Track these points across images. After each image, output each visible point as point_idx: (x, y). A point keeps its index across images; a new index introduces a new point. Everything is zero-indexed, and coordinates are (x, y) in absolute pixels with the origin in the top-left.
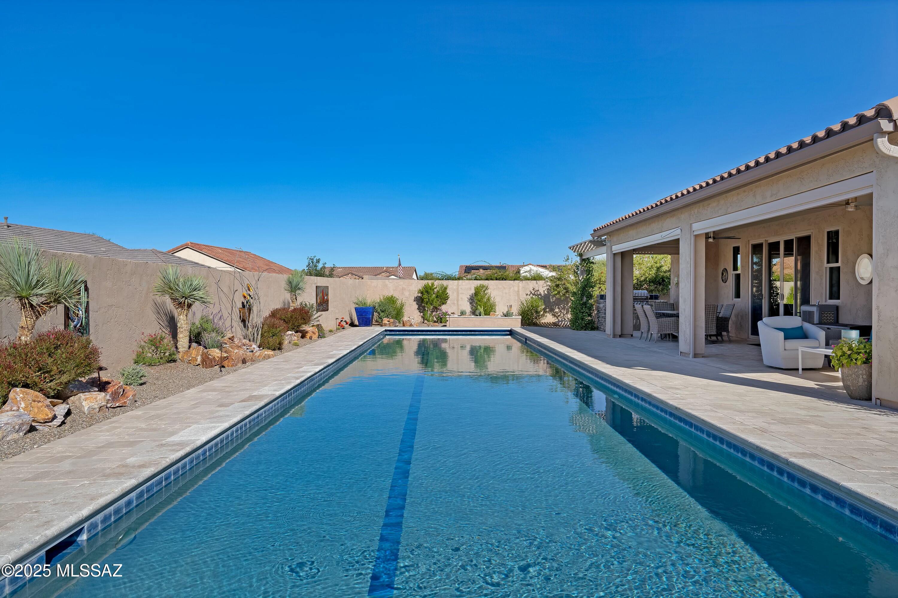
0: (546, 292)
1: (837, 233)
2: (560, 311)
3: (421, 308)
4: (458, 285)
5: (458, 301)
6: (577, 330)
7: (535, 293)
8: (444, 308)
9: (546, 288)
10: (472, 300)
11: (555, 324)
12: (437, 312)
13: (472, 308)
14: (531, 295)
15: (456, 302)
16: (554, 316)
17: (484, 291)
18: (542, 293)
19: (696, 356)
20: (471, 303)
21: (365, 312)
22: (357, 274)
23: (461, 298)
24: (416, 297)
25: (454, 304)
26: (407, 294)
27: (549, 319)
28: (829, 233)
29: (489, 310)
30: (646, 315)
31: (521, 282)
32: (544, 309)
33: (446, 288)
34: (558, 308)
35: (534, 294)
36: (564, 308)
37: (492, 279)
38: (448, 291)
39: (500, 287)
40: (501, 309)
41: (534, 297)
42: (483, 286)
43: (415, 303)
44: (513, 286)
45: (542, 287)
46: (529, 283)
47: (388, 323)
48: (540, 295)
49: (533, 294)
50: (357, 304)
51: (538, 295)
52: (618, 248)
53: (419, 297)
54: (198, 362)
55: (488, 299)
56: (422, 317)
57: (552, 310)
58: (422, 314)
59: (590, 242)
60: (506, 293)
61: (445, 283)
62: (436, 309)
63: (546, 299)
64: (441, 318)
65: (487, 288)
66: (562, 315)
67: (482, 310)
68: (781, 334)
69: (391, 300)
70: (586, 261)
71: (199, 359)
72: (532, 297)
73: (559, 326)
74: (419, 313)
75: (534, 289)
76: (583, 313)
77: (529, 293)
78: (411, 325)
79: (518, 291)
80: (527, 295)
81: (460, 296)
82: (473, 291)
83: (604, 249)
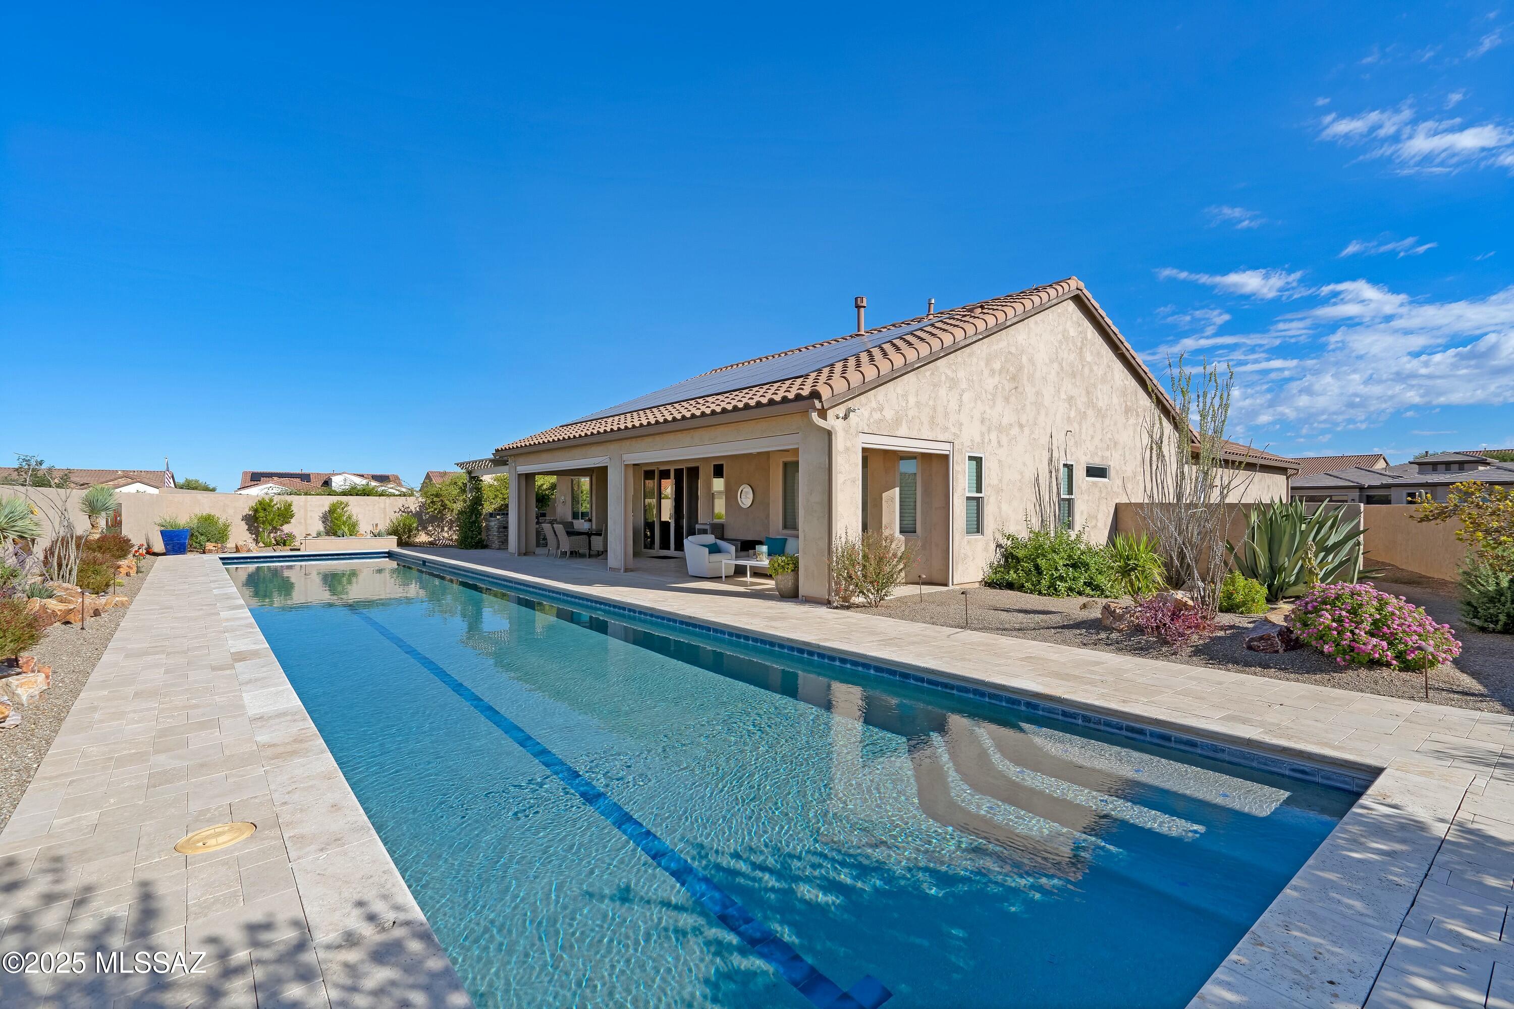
0: (418, 509)
1: (722, 466)
2: (435, 529)
3: (253, 529)
4: (310, 501)
5: (305, 520)
6: (467, 549)
7: (405, 510)
8: (286, 528)
9: (417, 505)
10: (325, 518)
11: (431, 543)
12: (276, 533)
13: (325, 528)
14: (401, 513)
15: (303, 521)
16: (428, 534)
17: (343, 509)
18: (414, 511)
19: (626, 570)
20: (323, 522)
21: (177, 536)
23: (311, 517)
24: (246, 516)
25: (300, 523)
26: (231, 511)
27: (423, 538)
28: (714, 465)
29: (353, 530)
30: (555, 533)
31: (388, 499)
32: (417, 529)
33: (290, 505)
34: (432, 526)
35: (404, 512)
36: (438, 526)
37: (351, 495)
38: (293, 508)
39: (362, 503)
40: (364, 527)
41: (404, 514)
42: (341, 503)
43: (243, 522)
44: (379, 503)
45: (413, 504)
46: (397, 499)
47: (214, 548)
48: (411, 512)
49: (402, 511)
50: (163, 526)
51: (408, 513)
52: (524, 469)
53: (249, 515)
55: (350, 517)
56: (254, 539)
57: (425, 528)
58: (254, 536)
59: (491, 461)
60: (369, 510)
61: (292, 499)
62: (275, 530)
63: (418, 515)
64: (285, 541)
65: (347, 505)
66: (436, 533)
67: (346, 530)
68: (707, 550)
69: (208, 520)
70: (474, 479)
72: (401, 515)
73: (437, 545)
74: (250, 535)
75: (403, 506)
76: (472, 531)
77: (398, 510)
78: (249, 551)
79: (385, 508)
80: (396, 512)
81: (309, 514)
82: (327, 509)
83: (506, 468)
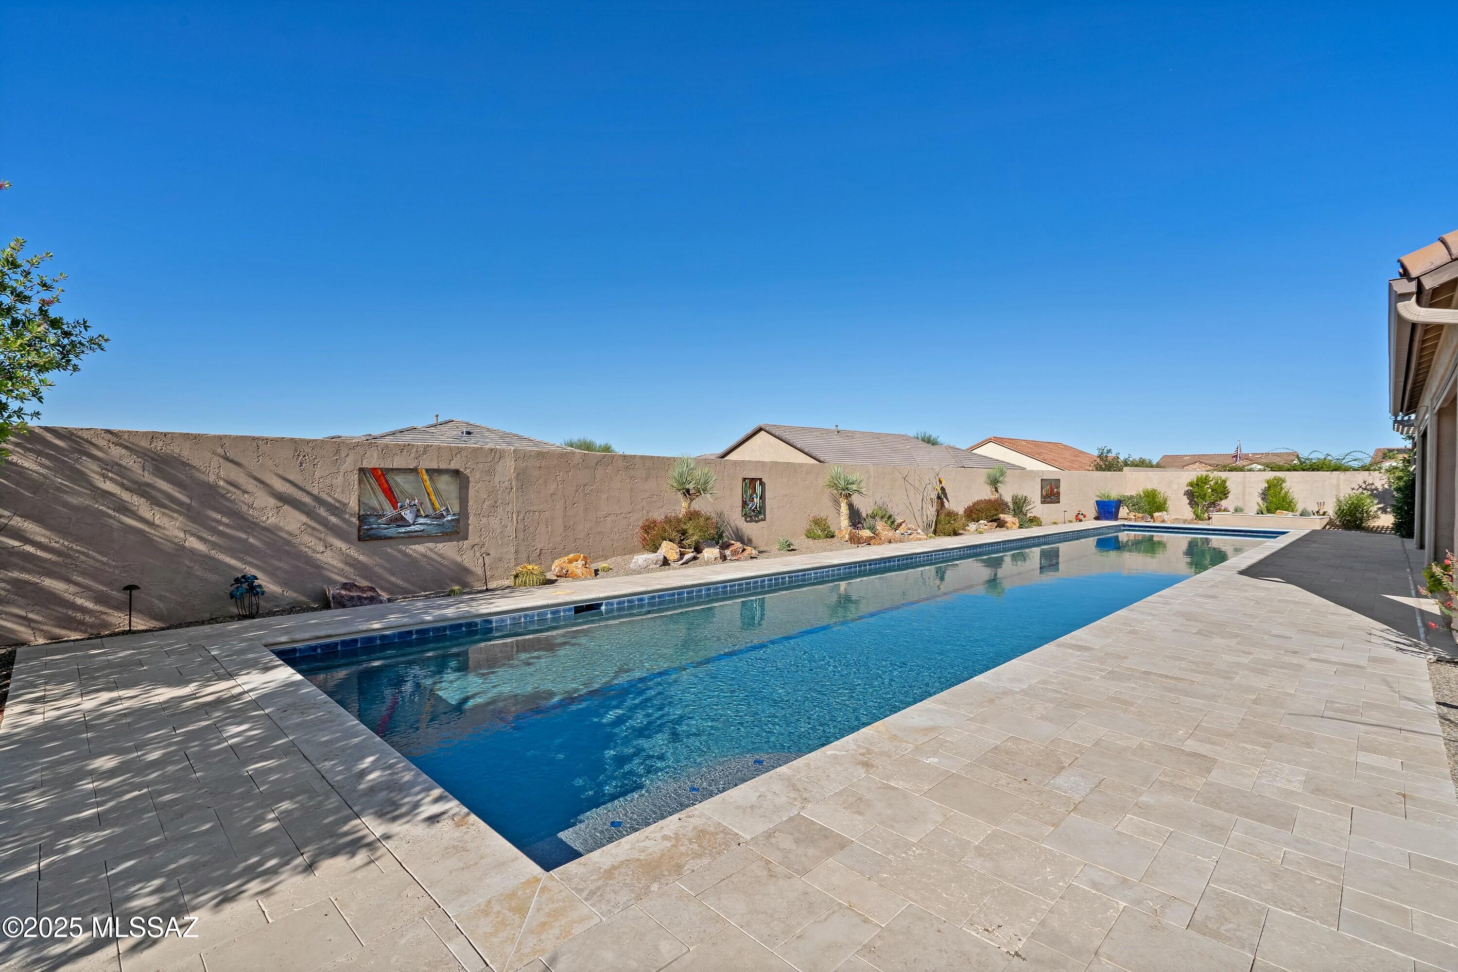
0: (1386, 486)
3: (1193, 503)
4: (1244, 477)
5: (1244, 495)
7: (1367, 487)
8: (1224, 503)
9: (1385, 481)
10: (1264, 495)
12: (1214, 507)
13: (1264, 505)
14: (1360, 490)
15: (1241, 497)
17: (1281, 484)
18: (1380, 488)
20: (1263, 499)
21: (1106, 506)
22: (1208, 462)
23: (1249, 493)
24: (1187, 491)
25: (1237, 499)
26: (1175, 487)
27: (1384, 521)
31: (1344, 474)
33: (1225, 481)
35: (1365, 489)
38: (1227, 484)
39: (1307, 479)
41: (1364, 492)
42: (1281, 479)
43: (1186, 497)
45: (1379, 480)
46: (1356, 474)
47: (1134, 517)
48: (1376, 489)
49: (1363, 489)
50: (1101, 497)
51: (1372, 490)
53: (1190, 490)
54: (846, 539)
55: (1286, 493)
56: (1194, 513)
58: (1194, 510)
60: (1315, 487)
61: (1223, 475)
62: (1213, 504)
63: (1386, 495)
65: (1284, 481)
69: (1149, 495)
71: (847, 537)
72: (1361, 493)
74: (1191, 509)
75: (1365, 482)
77: (1356, 487)
78: (1163, 521)
79: (1338, 485)
80: (1353, 489)
81: (1247, 490)
82: (1265, 485)
